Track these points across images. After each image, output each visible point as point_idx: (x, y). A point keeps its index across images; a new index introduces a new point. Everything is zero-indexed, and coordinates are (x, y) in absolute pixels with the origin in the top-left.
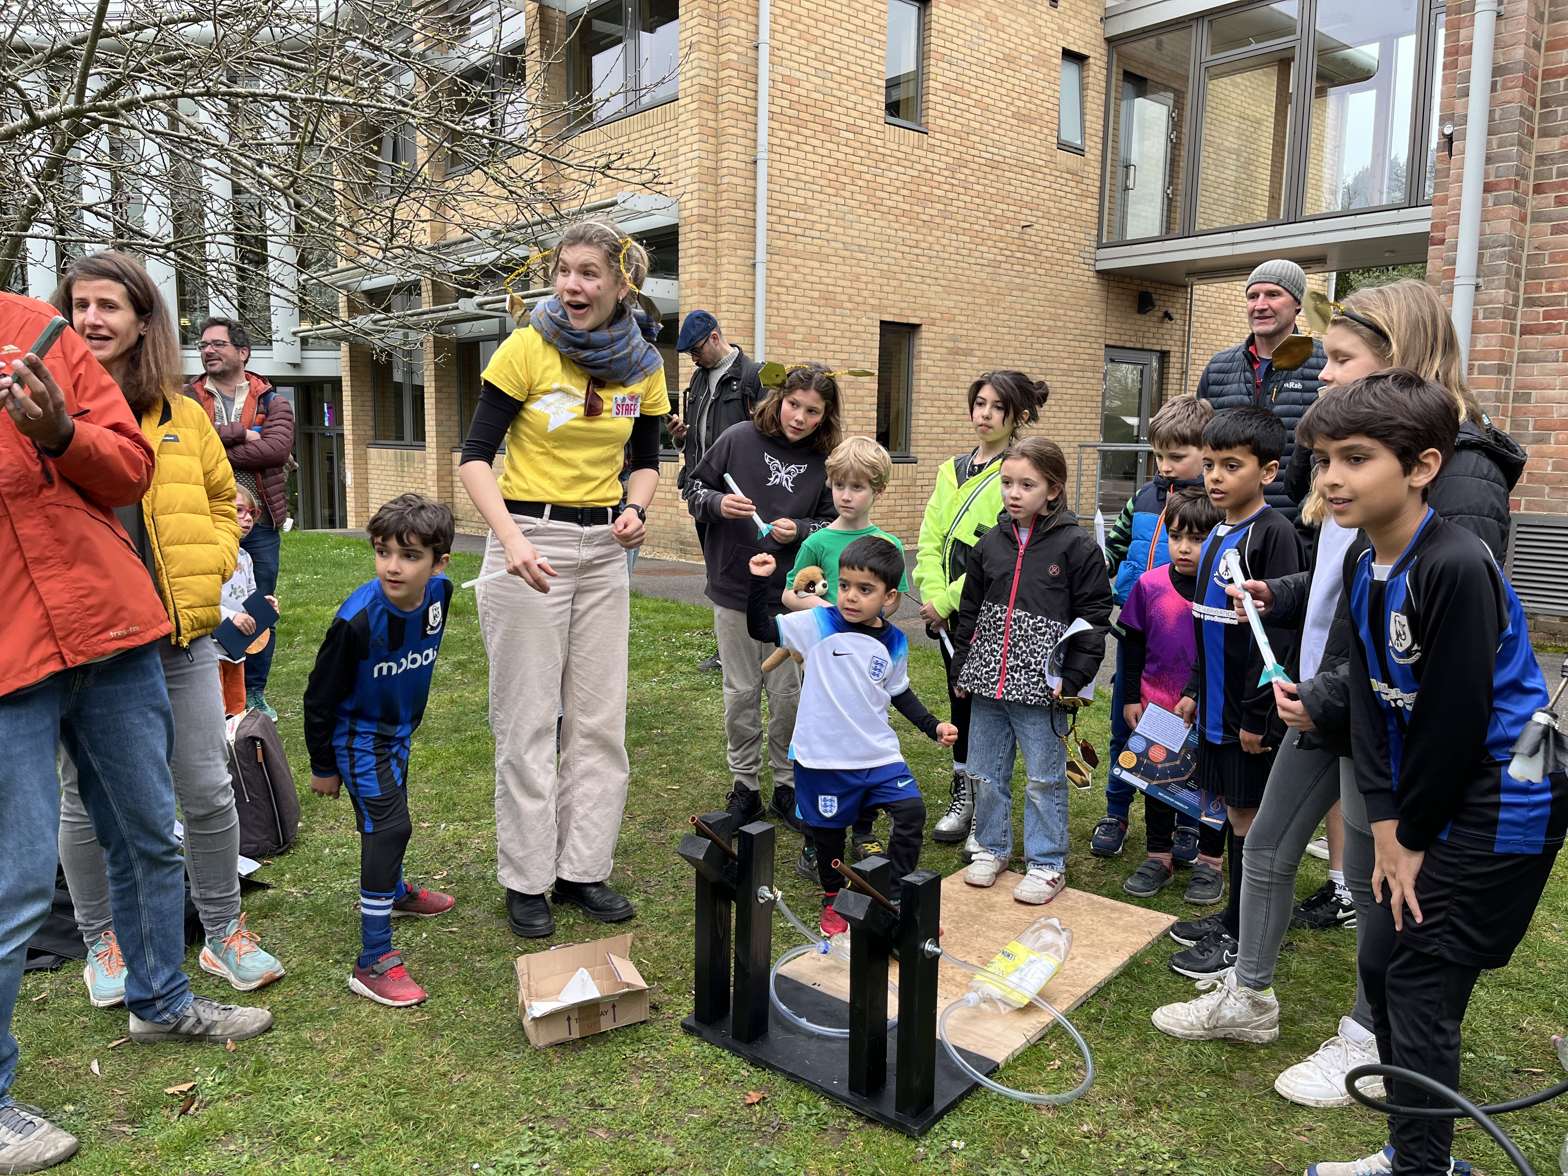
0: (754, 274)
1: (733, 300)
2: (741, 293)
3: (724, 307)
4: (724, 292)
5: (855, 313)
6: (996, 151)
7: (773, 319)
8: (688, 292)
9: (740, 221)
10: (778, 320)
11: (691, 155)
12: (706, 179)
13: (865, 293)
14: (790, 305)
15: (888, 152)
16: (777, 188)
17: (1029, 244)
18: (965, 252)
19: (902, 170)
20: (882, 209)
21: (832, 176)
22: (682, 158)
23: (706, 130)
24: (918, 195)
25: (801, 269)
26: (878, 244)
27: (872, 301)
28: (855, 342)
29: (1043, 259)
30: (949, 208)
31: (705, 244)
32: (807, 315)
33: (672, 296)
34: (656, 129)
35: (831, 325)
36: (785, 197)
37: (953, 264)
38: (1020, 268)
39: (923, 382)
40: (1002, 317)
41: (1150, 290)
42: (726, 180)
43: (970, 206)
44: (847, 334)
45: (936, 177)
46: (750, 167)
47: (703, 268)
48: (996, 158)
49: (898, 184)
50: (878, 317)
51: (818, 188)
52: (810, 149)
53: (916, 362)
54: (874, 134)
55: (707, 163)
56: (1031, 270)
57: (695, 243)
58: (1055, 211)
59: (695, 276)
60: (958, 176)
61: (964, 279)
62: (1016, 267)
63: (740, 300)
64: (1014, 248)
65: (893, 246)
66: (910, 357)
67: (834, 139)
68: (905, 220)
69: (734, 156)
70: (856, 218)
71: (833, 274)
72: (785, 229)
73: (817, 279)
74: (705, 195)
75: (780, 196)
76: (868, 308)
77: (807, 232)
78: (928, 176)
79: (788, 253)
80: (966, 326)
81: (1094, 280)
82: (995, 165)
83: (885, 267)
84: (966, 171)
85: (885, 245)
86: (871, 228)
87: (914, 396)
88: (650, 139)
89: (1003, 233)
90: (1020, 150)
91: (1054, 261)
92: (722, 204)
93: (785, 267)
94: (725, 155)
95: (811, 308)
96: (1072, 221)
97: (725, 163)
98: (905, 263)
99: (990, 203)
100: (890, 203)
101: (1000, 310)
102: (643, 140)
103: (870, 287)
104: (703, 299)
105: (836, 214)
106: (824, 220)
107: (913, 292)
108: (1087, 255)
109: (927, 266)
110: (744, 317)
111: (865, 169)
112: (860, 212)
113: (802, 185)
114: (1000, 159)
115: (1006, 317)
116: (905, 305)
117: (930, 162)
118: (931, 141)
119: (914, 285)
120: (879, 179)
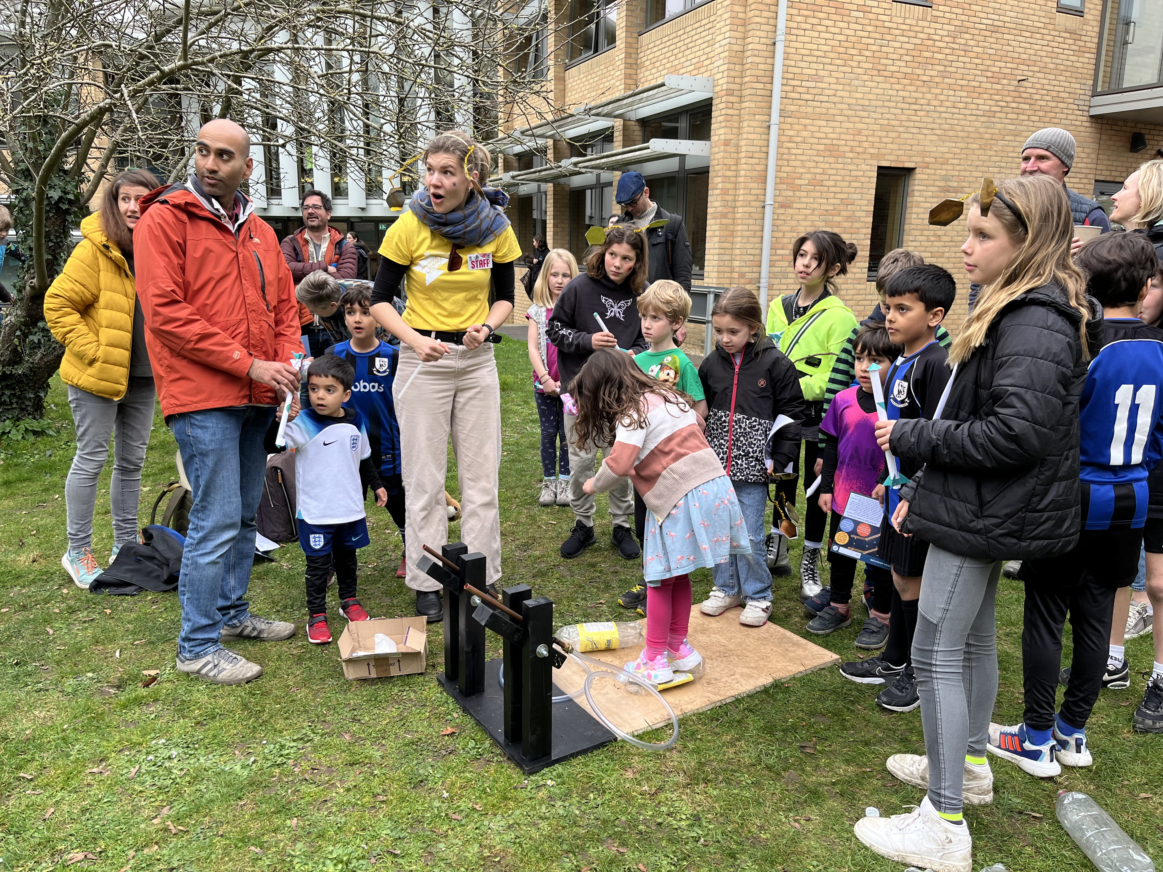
0: (769, 134)
1: (750, 155)
2: (758, 149)
3: (743, 161)
4: (744, 149)
5: (855, 161)
6: (996, 17)
7: (783, 169)
8: (717, 150)
9: (759, 92)
10: (788, 169)
11: (724, 42)
12: (735, 60)
13: (865, 145)
14: (798, 157)
15: (895, 26)
16: (792, 63)
17: (1025, 95)
18: (961, 105)
19: (906, 39)
20: (886, 73)
21: (842, 50)
22: (717, 45)
23: (736, 21)
24: (920, 59)
25: (810, 128)
26: (880, 103)
27: (872, 151)
28: (854, 184)
29: (1038, 108)
30: (949, 69)
31: (730, 112)
32: (813, 164)
33: (705, 153)
34: (704, 22)
35: (834, 172)
36: (799, 71)
37: (949, 116)
38: (1014, 116)
39: (914, 216)
40: (993, 159)
41: (1143, 131)
42: (749, 60)
43: (969, 66)
44: (847, 178)
45: (938, 44)
46: (770, 48)
47: (728, 130)
48: (996, 23)
49: (901, 51)
50: (876, 163)
51: (829, 61)
52: (823, 28)
53: (909, 199)
54: (882, 11)
55: (736, 48)
56: (1026, 117)
57: (723, 112)
58: (1052, 66)
59: (722, 137)
60: (958, 41)
61: (958, 128)
62: (1010, 116)
63: (756, 155)
64: (1009, 99)
65: (893, 104)
66: (905, 195)
67: (846, 19)
68: (906, 81)
69: (757, 40)
70: (862, 83)
71: (838, 130)
72: (797, 96)
73: (824, 136)
74: (732, 74)
75: (795, 70)
76: (868, 156)
77: (817, 98)
78: (930, 43)
79: (799, 115)
80: (958, 168)
81: (1087, 124)
82: (996, 29)
83: (885, 122)
84: (967, 36)
85: (886, 104)
86: (875, 91)
87: (906, 227)
88: (699, 30)
89: (999, 87)
90: (1020, 15)
91: (1048, 109)
92: (746, 79)
93: (796, 127)
94: (749, 40)
95: (816, 158)
96: (1068, 74)
97: (750, 47)
98: (904, 117)
99: (988, 62)
100: (893, 68)
101: (991, 153)
102: (694, 32)
103: (870, 139)
104: (727, 155)
105: (843, 81)
106: (832, 86)
107: (909, 142)
108: (1082, 103)
109: (924, 119)
110: (759, 168)
111: (872, 41)
112: (865, 77)
113: (814, 59)
114: (1001, 24)
115: (998, 159)
116: (902, 152)
117: (932, 31)
118: (935, 13)
119: (911, 136)
120: (884, 49)
